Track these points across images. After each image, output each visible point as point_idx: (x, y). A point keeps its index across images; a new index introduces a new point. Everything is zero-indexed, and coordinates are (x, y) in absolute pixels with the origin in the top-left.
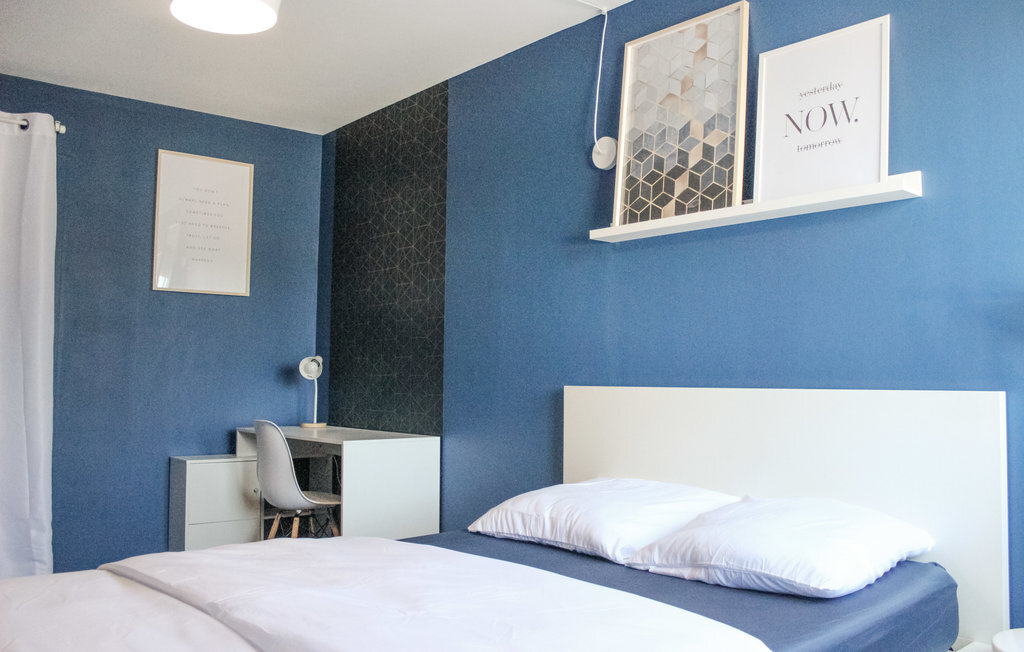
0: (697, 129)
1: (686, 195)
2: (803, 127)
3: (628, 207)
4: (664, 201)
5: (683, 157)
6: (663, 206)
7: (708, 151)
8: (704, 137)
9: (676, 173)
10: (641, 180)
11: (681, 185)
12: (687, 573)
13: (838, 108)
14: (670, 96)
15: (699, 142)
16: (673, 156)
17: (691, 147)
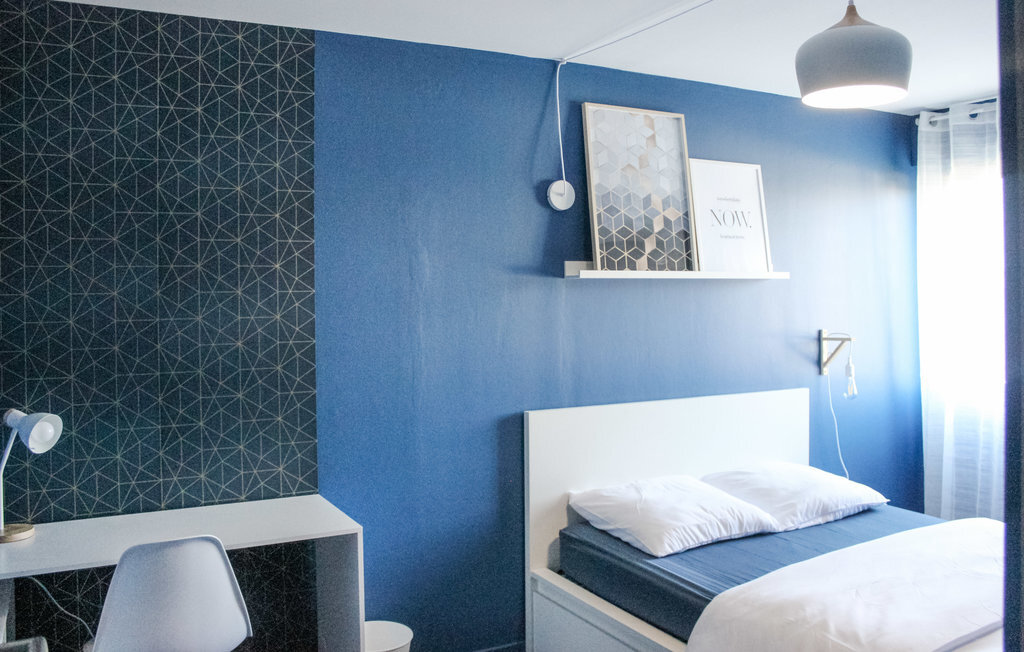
0: (657, 201)
1: (654, 253)
2: (722, 222)
3: (605, 254)
4: (638, 254)
5: (649, 223)
6: (637, 258)
7: (667, 221)
8: (664, 210)
9: (645, 233)
10: (614, 232)
11: (650, 246)
12: (820, 520)
13: (740, 216)
14: (629, 166)
15: (660, 213)
16: (639, 219)
17: (654, 216)
